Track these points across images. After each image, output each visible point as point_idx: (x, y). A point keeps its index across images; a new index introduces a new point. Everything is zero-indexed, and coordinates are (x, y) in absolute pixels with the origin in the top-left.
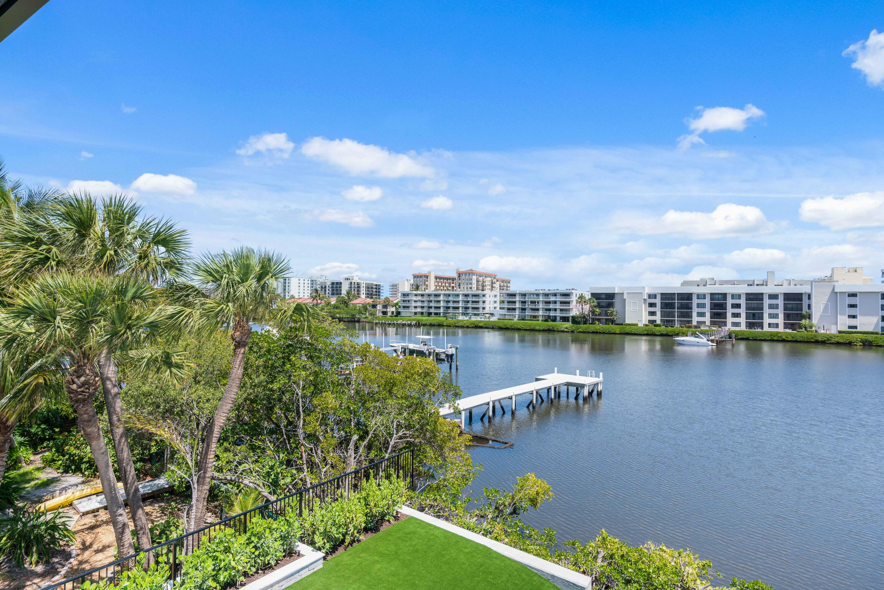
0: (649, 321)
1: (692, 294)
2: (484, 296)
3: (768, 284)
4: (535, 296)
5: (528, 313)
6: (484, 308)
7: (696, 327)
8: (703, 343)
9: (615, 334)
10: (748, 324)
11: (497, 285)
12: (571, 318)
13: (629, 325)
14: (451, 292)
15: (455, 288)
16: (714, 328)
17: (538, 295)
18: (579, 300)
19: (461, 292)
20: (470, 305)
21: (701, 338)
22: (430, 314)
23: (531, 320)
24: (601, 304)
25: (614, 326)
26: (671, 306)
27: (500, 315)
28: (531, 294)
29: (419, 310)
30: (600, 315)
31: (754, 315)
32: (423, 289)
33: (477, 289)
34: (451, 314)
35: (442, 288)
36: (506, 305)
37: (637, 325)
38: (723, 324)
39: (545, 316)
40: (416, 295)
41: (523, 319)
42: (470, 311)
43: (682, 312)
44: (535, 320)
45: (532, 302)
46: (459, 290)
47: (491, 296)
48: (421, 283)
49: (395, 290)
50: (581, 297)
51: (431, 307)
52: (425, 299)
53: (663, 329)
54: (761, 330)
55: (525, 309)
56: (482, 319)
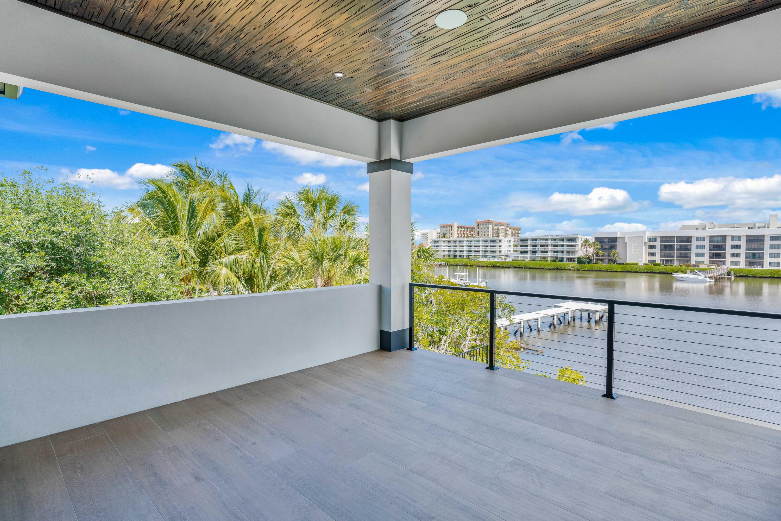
0: (649, 261)
1: (691, 237)
2: (500, 241)
3: (770, 226)
4: (544, 241)
5: (538, 255)
6: (500, 251)
7: (694, 266)
8: (701, 280)
9: (617, 272)
10: (748, 263)
11: (509, 232)
12: (576, 260)
13: (630, 264)
14: (473, 239)
15: (474, 236)
16: (712, 267)
17: (547, 240)
18: (584, 244)
19: (481, 239)
20: (488, 249)
21: (699, 275)
22: (455, 256)
23: (541, 261)
24: (604, 247)
25: (615, 265)
26: (671, 247)
27: (514, 256)
28: (540, 239)
29: (447, 253)
30: (603, 256)
31: (754, 255)
32: (448, 237)
33: (493, 236)
34: (472, 256)
35: (463, 235)
36: (519, 249)
37: (637, 264)
38: (722, 263)
39: (553, 257)
40: (444, 242)
41: (534, 260)
42: (488, 254)
43: (681, 253)
44: (544, 261)
45: (541, 246)
46: (478, 237)
47: (506, 241)
48: (447, 232)
49: (425, 238)
50: (586, 241)
51: (456, 251)
52: (452, 244)
53: (662, 268)
54: (761, 268)
55: (535, 252)
56: (500, 261)
